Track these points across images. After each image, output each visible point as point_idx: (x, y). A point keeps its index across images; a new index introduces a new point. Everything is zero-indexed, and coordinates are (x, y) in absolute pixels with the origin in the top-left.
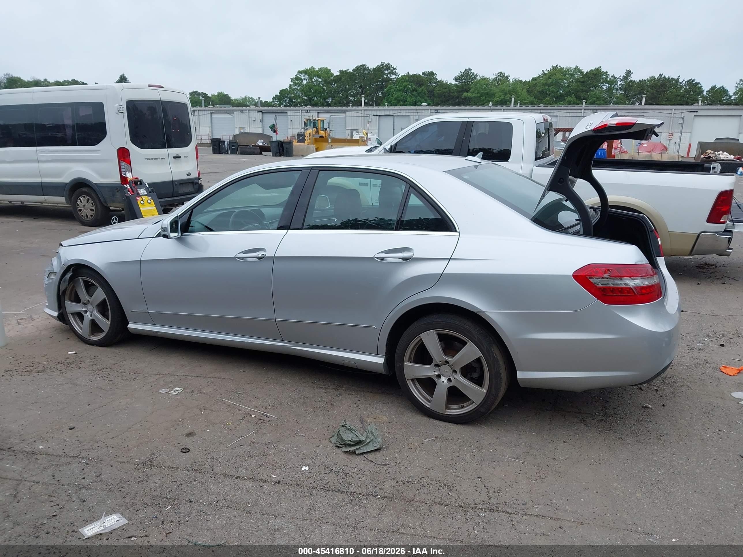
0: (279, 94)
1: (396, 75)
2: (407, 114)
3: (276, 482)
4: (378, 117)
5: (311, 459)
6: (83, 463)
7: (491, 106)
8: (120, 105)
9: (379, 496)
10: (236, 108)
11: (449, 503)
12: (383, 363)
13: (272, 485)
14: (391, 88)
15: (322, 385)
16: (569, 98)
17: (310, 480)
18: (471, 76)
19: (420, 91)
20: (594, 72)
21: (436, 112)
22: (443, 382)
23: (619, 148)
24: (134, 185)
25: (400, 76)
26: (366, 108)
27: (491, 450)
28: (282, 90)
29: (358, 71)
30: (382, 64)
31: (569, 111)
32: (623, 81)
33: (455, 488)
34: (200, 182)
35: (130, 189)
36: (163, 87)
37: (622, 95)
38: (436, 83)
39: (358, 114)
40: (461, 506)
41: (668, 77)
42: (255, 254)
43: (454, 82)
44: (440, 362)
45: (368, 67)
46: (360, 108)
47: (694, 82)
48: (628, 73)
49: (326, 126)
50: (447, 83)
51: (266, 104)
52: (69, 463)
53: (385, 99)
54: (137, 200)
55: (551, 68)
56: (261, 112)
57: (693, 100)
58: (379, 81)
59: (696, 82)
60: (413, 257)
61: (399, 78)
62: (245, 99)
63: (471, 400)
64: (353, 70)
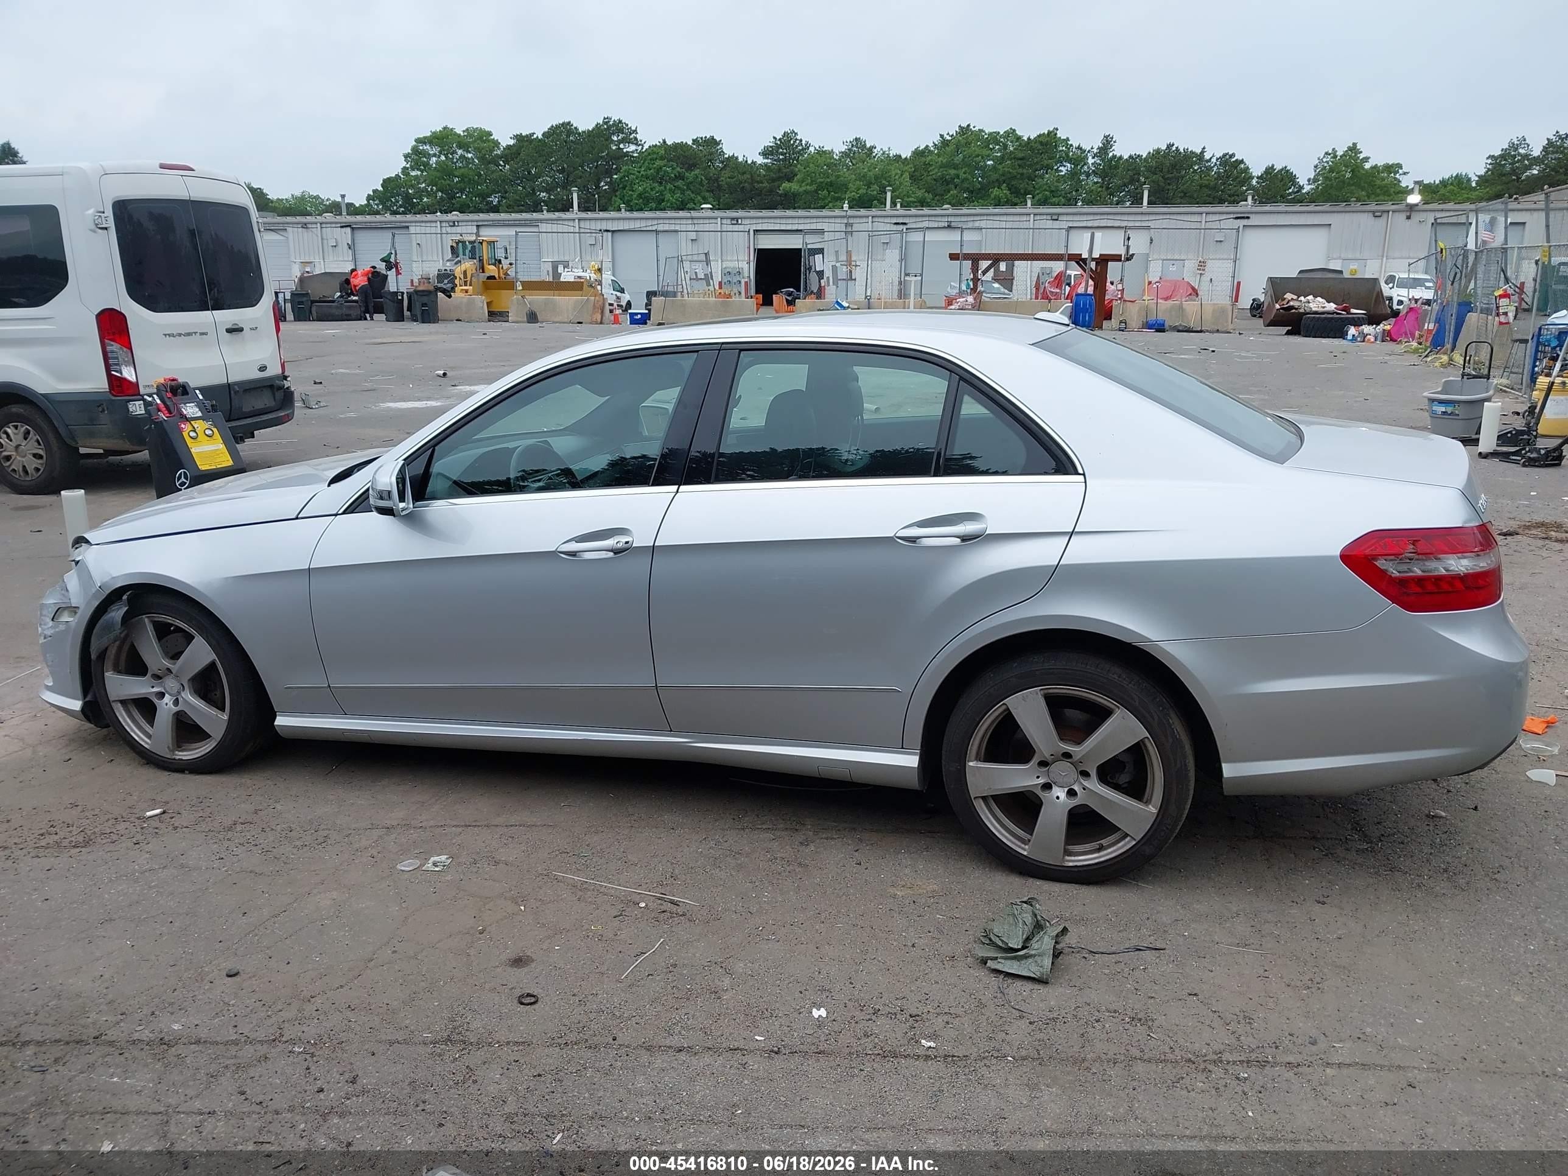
0: (380, 188)
1: (636, 144)
2: (672, 228)
3: (772, 1051)
4: (610, 234)
5: (819, 990)
6: (299, 1053)
7: (847, 209)
8: (100, 212)
9: (1010, 1058)
10: (289, 219)
11: (1163, 1057)
12: (916, 766)
13: (765, 1057)
14: (629, 174)
15: (759, 822)
16: (996, 192)
17: (845, 1039)
18: (797, 146)
19: (691, 179)
20: (1044, 140)
21: (733, 222)
22: (1058, 798)
23: (1119, 293)
24: (169, 395)
25: (646, 147)
26: (583, 215)
27: (1186, 934)
28: (389, 179)
29: (555, 135)
30: (607, 120)
31: (1004, 218)
32: (1097, 157)
33: (1156, 1022)
34: (286, 384)
35: (162, 406)
36: (193, 170)
37: (1099, 185)
38: (722, 162)
39: (566, 229)
40: (1190, 1060)
41: (1184, 150)
42: (610, 543)
43: (760, 160)
44: (1052, 755)
45: (576, 128)
46: (568, 215)
47: (1234, 159)
48: (1107, 141)
49: (500, 254)
50: (746, 161)
51: (352, 210)
52: (266, 1058)
53: (616, 196)
54: (181, 431)
55: (958, 130)
56: (350, 226)
57: (1233, 195)
58: (602, 157)
59: (1237, 160)
60: (987, 532)
61: (644, 150)
62: (302, 199)
63: (1120, 829)
64: (543, 135)
